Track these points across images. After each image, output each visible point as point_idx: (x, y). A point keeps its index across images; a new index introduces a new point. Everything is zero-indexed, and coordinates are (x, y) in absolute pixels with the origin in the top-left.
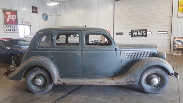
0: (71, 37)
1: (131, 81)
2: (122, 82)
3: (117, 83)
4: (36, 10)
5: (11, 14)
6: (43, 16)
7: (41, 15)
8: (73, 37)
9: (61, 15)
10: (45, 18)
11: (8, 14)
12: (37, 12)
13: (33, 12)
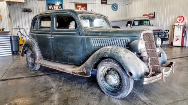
0: (128, 26)
1: (84, 72)
2: (77, 72)
3: (73, 73)
4: (105, 1)
5: (81, 7)
6: (113, 6)
7: (111, 6)
8: (130, 26)
9: (131, 3)
10: (115, 8)
11: (79, 8)
12: (106, 3)
13: (102, 3)
